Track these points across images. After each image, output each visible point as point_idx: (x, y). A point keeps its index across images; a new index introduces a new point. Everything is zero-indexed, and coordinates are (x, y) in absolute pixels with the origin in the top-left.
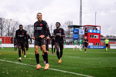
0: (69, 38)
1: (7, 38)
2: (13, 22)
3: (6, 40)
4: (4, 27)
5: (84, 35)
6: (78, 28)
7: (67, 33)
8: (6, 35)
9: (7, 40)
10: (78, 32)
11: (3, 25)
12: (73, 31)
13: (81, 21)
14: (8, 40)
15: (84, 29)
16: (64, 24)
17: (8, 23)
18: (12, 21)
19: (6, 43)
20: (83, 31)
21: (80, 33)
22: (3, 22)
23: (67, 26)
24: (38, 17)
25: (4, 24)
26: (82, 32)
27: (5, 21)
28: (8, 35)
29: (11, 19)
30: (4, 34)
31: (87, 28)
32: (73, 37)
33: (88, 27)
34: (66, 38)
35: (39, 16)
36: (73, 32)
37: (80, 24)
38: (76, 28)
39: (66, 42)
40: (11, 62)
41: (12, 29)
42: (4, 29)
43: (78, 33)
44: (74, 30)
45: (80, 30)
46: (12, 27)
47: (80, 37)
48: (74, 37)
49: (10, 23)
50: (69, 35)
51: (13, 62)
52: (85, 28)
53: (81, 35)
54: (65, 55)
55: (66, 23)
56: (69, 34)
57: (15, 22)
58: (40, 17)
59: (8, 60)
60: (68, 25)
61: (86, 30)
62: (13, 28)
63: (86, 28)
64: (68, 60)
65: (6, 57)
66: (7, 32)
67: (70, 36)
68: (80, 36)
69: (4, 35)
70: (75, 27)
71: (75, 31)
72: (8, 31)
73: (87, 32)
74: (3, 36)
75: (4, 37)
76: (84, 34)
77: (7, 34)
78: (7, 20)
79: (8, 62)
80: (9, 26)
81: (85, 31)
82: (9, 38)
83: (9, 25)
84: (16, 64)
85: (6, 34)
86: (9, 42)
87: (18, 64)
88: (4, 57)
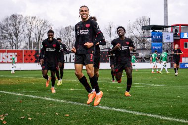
0: (143, 49)
1: (27, 52)
2: (38, 22)
3: (24, 56)
4: (21, 31)
5: (172, 43)
6: (160, 31)
7: (140, 41)
8: (26, 47)
9: (27, 57)
10: (162, 37)
11: (20, 29)
12: (152, 37)
13: (166, 17)
14: (30, 56)
15: (172, 31)
16: (134, 23)
17: (28, 23)
18: (36, 19)
19: (25, 62)
20: (171, 35)
21: (165, 40)
22: (19, 22)
23: (139, 27)
24: (82, 13)
25: (21, 26)
26: (168, 38)
27: (22, 20)
28: (28, 47)
29: (34, 16)
30: (22, 45)
31: (178, 30)
32: (152, 48)
33: (180, 28)
34: (139, 49)
35: (82, 11)
36: (151, 39)
37: (164, 22)
38: (157, 31)
39: (139, 57)
40: (36, 97)
41: (36, 34)
42: (21, 36)
43: (161, 40)
44: (153, 34)
45: (165, 35)
46: (35, 30)
47: (166, 47)
48: (154, 47)
49: (31, 23)
50: (144, 44)
51: (40, 98)
52: (174, 30)
53: (167, 43)
54: (137, 82)
55: (139, 20)
56: (144, 42)
57: (42, 23)
58: (84, 13)
59: (31, 94)
60: (142, 26)
61: (176, 33)
62: (37, 32)
63: (176, 30)
64: (144, 92)
65: (26, 88)
66: (27, 41)
67: (146, 45)
68: (165, 44)
69: (22, 47)
70: (155, 27)
71: (156, 37)
72: (29, 40)
73: (179, 36)
74: (19, 49)
75: (21, 51)
76: (172, 41)
77: (27, 44)
78: (26, 18)
79: (31, 98)
80: (30, 30)
81: (174, 36)
82: (32, 52)
83: (30, 27)
84: (46, 101)
85: (25, 45)
86: (32, 59)
87: (49, 101)
88: (21, 88)
